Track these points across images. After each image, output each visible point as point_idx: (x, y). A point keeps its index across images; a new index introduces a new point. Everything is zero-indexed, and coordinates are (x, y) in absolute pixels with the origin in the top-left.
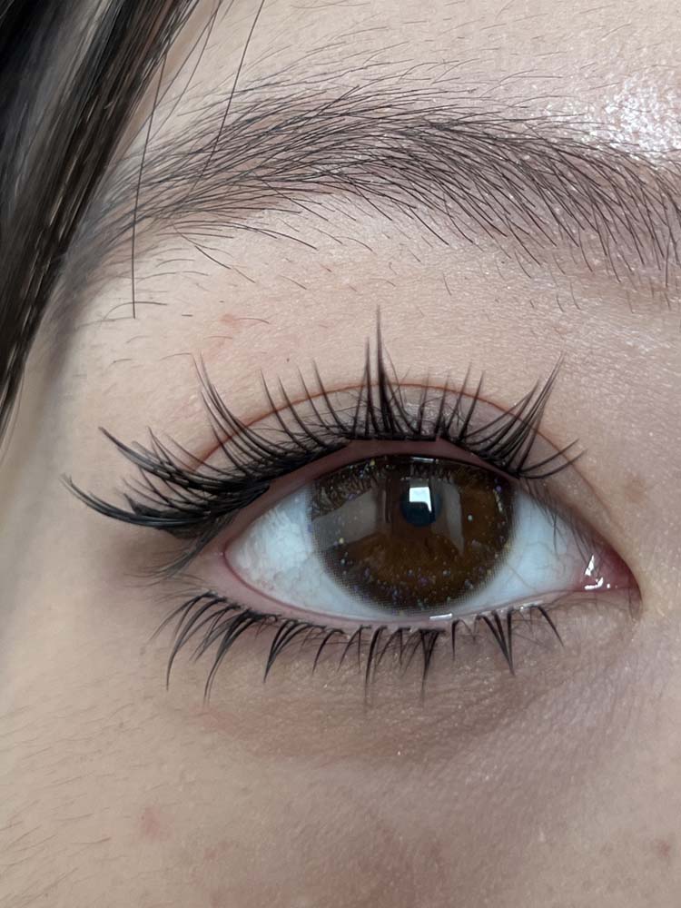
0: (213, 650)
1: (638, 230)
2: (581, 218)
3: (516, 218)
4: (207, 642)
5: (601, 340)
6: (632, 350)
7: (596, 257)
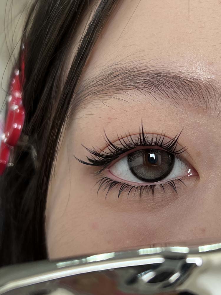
0: (107, 189)
1: (200, 97)
2: (188, 94)
3: (173, 94)
4: (106, 187)
5: (192, 121)
6: (198, 123)
7: (191, 102)
